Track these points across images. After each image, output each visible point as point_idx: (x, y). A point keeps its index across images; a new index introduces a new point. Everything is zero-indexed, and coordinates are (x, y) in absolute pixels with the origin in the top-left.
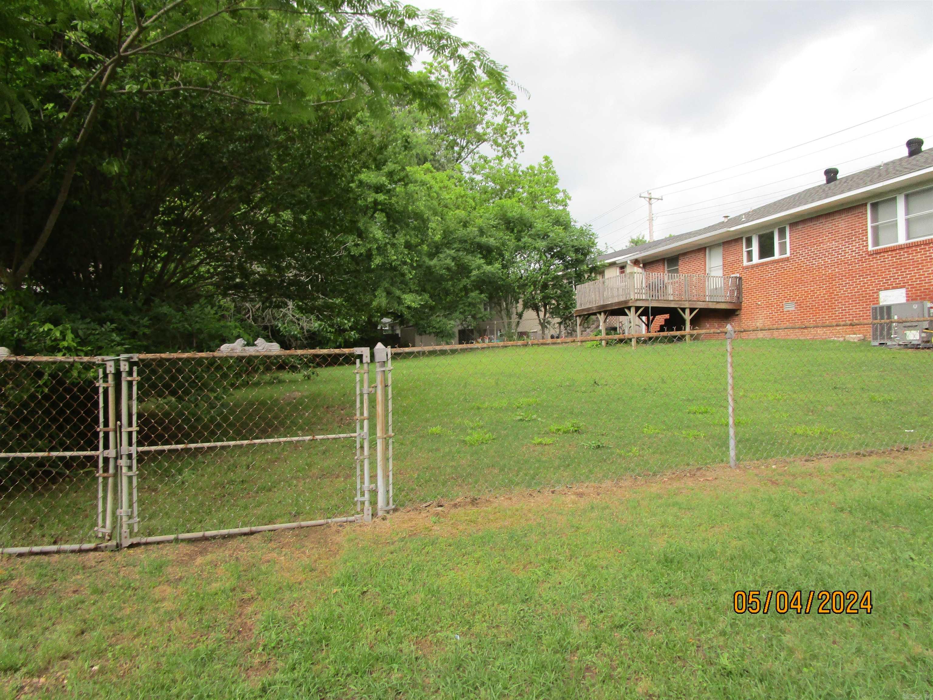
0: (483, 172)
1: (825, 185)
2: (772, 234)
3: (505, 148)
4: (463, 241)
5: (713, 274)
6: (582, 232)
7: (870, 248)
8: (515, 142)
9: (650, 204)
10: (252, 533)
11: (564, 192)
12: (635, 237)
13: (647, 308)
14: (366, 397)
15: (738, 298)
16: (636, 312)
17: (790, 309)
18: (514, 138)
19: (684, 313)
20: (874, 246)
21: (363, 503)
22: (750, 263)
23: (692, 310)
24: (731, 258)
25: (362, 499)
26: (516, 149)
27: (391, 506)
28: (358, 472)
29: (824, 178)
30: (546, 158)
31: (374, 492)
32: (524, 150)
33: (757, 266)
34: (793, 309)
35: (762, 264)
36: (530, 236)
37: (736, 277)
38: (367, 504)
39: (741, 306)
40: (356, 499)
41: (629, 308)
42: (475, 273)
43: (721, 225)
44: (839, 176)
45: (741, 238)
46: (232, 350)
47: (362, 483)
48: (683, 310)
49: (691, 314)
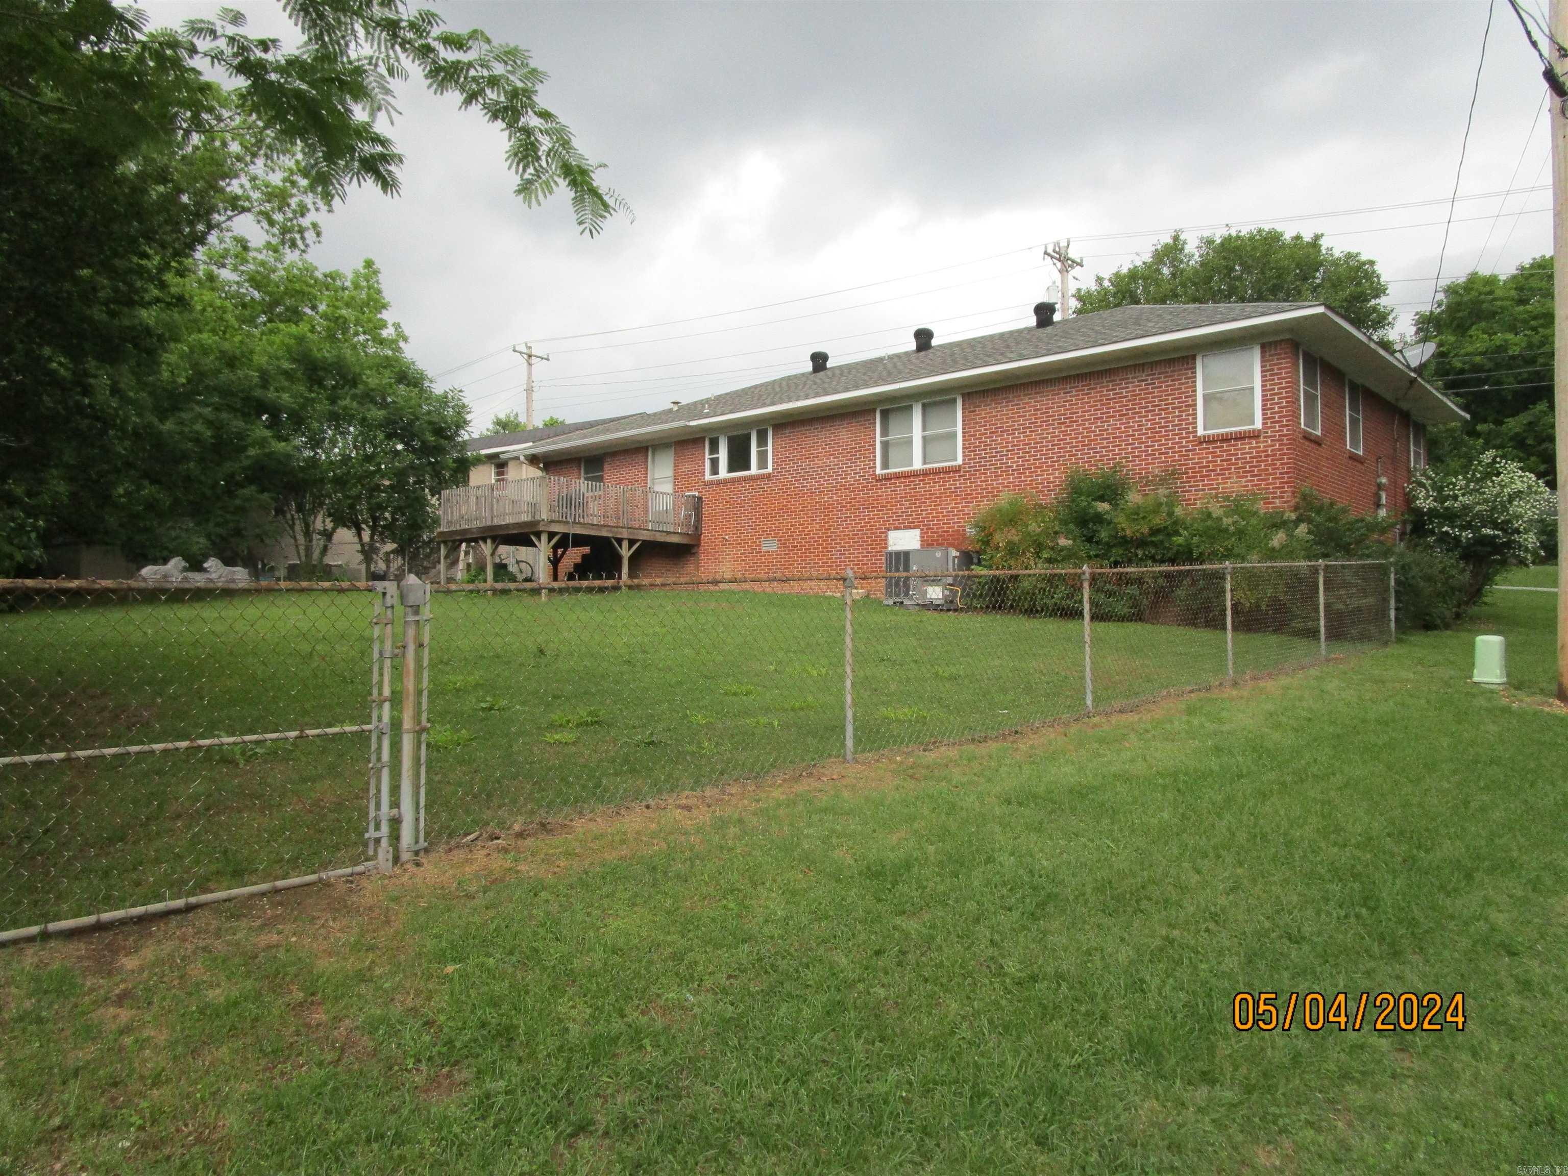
0: (242, 268)
1: (810, 373)
2: (748, 438)
3: (284, 231)
4: (225, 392)
5: (657, 488)
6: (444, 400)
7: (879, 471)
8: (306, 222)
9: (530, 365)
10: (190, 908)
11: (397, 326)
12: (502, 416)
13: (565, 536)
14: (388, 663)
15: (696, 528)
16: (549, 541)
17: (770, 549)
18: (303, 215)
19: (621, 546)
20: (882, 469)
21: (378, 841)
22: (715, 477)
23: (632, 542)
24: (686, 467)
25: (377, 835)
26: (307, 235)
27: (423, 844)
28: (373, 791)
29: (811, 364)
30: (369, 264)
31: (395, 822)
32: (322, 239)
33: (726, 482)
34: (775, 549)
35: (733, 481)
36: (354, 397)
37: (694, 497)
38: (384, 843)
39: (699, 540)
40: (367, 836)
41: (538, 535)
42: (252, 452)
43: (666, 415)
44: (829, 364)
45: (702, 439)
46: (165, 576)
47: (378, 806)
48: (620, 541)
49: (630, 548)
